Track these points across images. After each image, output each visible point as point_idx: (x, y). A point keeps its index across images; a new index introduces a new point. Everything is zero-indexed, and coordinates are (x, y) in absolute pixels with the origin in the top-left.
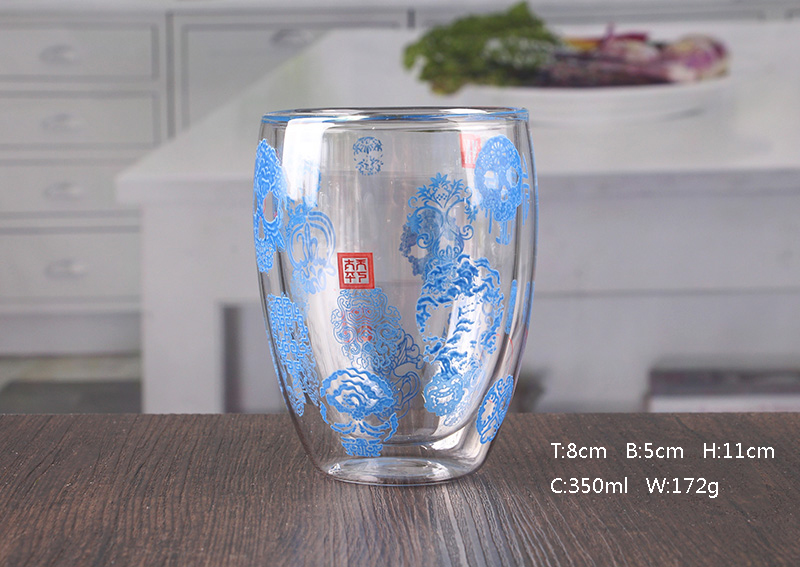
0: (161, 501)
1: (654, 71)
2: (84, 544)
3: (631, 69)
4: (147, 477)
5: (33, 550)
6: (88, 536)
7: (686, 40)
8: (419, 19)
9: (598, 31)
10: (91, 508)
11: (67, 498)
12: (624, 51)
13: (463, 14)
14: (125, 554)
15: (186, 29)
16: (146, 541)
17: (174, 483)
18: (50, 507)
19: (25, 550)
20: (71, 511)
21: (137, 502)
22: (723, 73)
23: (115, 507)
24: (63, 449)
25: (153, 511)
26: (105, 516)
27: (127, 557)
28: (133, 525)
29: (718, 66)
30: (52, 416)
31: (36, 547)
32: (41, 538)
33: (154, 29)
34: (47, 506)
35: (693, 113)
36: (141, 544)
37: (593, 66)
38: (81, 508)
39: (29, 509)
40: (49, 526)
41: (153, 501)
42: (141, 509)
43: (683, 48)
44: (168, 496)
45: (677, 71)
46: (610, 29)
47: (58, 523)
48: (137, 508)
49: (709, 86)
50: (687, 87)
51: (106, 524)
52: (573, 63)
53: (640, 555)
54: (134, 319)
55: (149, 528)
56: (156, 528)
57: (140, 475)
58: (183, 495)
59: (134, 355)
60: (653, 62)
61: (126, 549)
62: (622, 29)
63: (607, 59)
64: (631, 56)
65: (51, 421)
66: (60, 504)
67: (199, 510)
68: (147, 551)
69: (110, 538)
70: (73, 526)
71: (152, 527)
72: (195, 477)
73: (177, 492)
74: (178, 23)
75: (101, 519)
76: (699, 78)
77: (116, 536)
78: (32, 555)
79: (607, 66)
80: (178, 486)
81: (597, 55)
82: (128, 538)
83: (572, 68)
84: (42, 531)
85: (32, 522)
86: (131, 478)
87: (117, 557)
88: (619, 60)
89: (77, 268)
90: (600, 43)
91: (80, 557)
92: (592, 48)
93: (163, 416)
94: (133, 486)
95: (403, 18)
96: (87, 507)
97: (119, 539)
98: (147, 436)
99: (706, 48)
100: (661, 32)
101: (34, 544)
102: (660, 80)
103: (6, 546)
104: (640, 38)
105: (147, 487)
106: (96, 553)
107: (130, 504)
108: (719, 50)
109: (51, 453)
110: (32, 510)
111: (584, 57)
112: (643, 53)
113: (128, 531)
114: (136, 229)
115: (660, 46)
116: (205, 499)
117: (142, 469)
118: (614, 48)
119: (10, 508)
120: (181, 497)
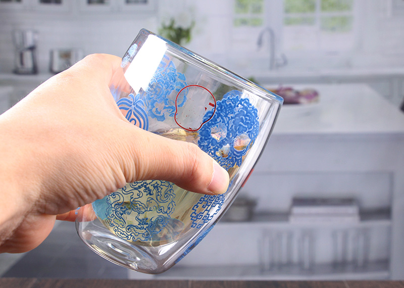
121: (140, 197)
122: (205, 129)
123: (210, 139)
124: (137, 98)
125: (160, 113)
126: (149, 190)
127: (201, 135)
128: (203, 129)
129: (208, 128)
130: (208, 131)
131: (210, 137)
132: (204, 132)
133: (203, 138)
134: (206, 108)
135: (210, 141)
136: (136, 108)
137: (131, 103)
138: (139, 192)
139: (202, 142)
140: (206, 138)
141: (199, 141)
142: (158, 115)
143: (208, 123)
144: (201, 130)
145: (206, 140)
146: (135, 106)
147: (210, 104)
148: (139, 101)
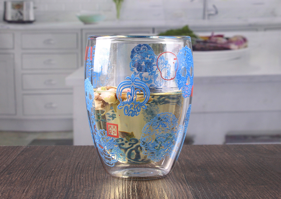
0: (87, 175)
1: (226, 46)
2: (59, 192)
3: (219, 45)
4: (81, 167)
5: (41, 193)
6: (61, 189)
7: (235, 37)
8: (156, 31)
9: (209, 34)
10: (62, 178)
11: (53, 174)
12: (217, 40)
13: (169, 29)
14: (75, 195)
15: (87, 34)
16: (83, 190)
17: (91, 169)
18: (47, 178)
19: (38, 194)
20: (55, 179)
21: (78, 176)
22: (246, 47)
23: (70, 177)
24: (51, 157)
25: (84, 179)
26: (67, 181)
27: (76, 196)
28: (77, 184)
29: (244, 44)
30: (47, 147)
31: (42, 192)
32: (44, 189)
33: (77, 34)
34: (46, 177)
35: (238, 58)
36: (81, 191)
37: (208, 45)
38: (58, 178)
39: (39, 178)
40: (47, 185)
41: (84, 175)
42: (80, 178)
43: (234, 39)
44: (89, 174)
45: (233, 46)
46: (213, 33)
47: (50, 184)
48: (78, 178)
49: (242, 50)
50: (235, 51)
51: (67, 184)
52: (201, 44)
53: (268, 195)
54: (71, 121)
55: (83, 185)
56: (86, 185)
57: (78, 166)
58: (95, 173)
59: (71, 131)
60: (225, 43)
61: (75, 193)
62: (216, 33)
63: (212, 42)
64: (219, 42)
65: (47, 148)
66: (51, 176)
67: (101, 179)
68: (83, 194)
69: (69, 189)
70: (55, 185)
71: (85, 184)
72: (98, 167)
73: (92, 172)
74: (84, 32)
75: (66, 182)
76: (239, 48)
77: (71, 188)
78: (41, 196)
79: (212, 45)
80: (92, 170)
81: (209, 41)
82: (76, 189)
83: (201, 45)
84: (44, 186)
85: (41, 183)
86: (75, 167)
87: (72, 196)
88: (215, 43)
89: (54, 105)
90: (210, 38)
91: (59, 196)
92: (207, 39)
93: (85, 146)
94: (77, 170)
95: (151, 30)
96: (60, 178)
97: (73, 190)
98: (80, 153)
99: (241, 39)
100: (228, 35)
101: (41, 192)
102: (228, 49)
103: (31, 192)
104: (221, 36)
105: (81, 170)
106: (64, 195)
107: (76, 176)
108: (245, 40)
109: (47, 158)
110: (40, 178)
111: (205, 42)
112: (222, 41)
113: (76, 186)
114: (72, 94)
115: (227, 39)
116: (102, 174)
117: (79, 164)
118: (214, 39)
119: (33, 178)
120: (94, 174)
121: (160, 132)
122: (178, 74)
123: (182, 78)
124: (133, 77)
125: (148, 79)
126: (164, 125)
127: (178, 79)
128: (177, 75)
129: (179, 73)
130: (179, 74)
131: (181, 77)
132: (178, 76)
133: (179, 80)
134: (174, 63)
135: (182, 79)
136: (135, 83)
137: (130, 82)
138: (159, 129)
139: (179, 82)
140: (180, 79)
141: (178, 83)
142: (147, 81)
143: (178, 70)
144: (176, 76)
145: (180, 80)
146: (134, 82)
147: (174, 59)
148: (135, 79)
